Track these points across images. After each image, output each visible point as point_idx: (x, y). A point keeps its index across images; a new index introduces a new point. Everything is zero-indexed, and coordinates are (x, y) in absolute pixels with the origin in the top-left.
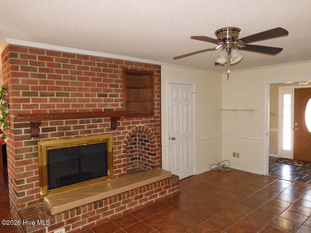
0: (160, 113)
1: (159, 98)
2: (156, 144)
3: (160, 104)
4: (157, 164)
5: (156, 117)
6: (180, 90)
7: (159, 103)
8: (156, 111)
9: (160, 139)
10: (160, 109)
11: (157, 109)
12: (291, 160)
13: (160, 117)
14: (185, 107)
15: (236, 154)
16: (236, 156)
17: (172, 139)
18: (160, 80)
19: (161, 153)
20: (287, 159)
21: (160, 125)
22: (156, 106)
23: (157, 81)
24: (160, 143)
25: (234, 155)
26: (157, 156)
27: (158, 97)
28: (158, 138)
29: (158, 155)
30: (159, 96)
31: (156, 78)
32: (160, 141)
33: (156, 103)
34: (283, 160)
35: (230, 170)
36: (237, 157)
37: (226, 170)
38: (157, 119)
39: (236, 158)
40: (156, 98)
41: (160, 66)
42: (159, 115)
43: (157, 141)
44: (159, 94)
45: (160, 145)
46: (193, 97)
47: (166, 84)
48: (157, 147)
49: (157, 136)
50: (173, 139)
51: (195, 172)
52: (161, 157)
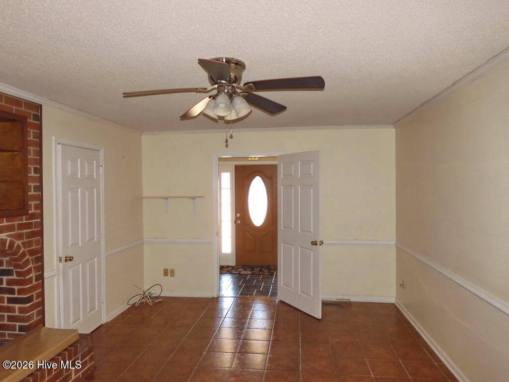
0: (40, 207)
1: (39, 175)
2: (33, 275)
3: (40, 188)
4: (35, 319)
5: (33, 216)
6: (79, 160)
7: (38, 184)
8: (32, 203)
9: (40, 264)
10: (41, 199)
11: (34, 198)
12: (233, 267)
13: (41, 216)
14: (87, 193)
15: (169, 270)
16: (169, 275)
17: (66, 261)
18: (40, 136)
19: (42, 295)
20: (228, 267)
21: (41, 233)
22: (32, 193)
23: (34, 137)
24: (40, 273)
25: (166, 273)
26: (35, 301)
27: (35, 172)
28: (37, 262)
29: (36, 299)
30: (39, 171)
31: (32, 131)
32: (41, 268)
33: (32, 184)
34: (224, 269)
35: (160, 300)
36: (171, 276)
37: (156, 301)
38: (33, 221)
39: (169, 278)
40: (33, 174)
41: (39, 107)
42: (39, 211)
43: (35, 268)
44: (38, 167)
45: (41, 278)
46: (101, 173)
47: (54, 145)
48: (34, 282)
49: (34, 257)
50: (69, 259)
51: (105, 319)
52: (42, 303)
